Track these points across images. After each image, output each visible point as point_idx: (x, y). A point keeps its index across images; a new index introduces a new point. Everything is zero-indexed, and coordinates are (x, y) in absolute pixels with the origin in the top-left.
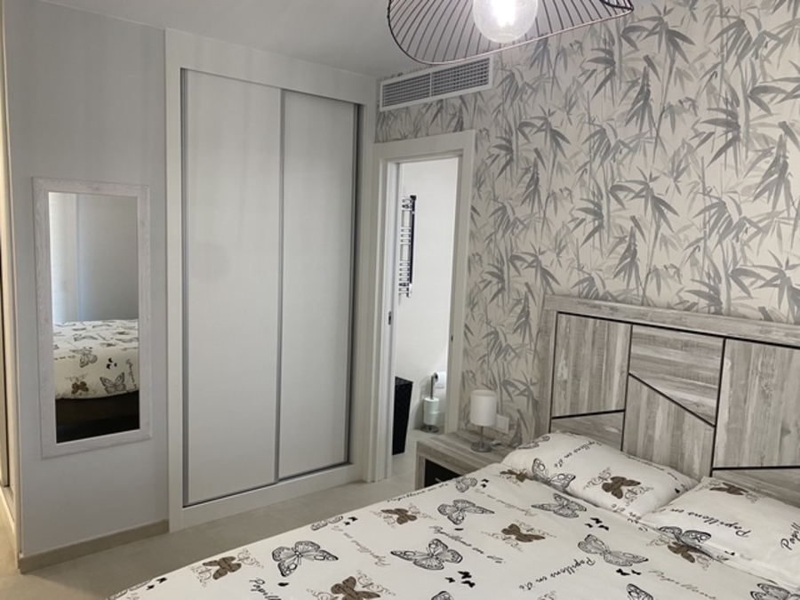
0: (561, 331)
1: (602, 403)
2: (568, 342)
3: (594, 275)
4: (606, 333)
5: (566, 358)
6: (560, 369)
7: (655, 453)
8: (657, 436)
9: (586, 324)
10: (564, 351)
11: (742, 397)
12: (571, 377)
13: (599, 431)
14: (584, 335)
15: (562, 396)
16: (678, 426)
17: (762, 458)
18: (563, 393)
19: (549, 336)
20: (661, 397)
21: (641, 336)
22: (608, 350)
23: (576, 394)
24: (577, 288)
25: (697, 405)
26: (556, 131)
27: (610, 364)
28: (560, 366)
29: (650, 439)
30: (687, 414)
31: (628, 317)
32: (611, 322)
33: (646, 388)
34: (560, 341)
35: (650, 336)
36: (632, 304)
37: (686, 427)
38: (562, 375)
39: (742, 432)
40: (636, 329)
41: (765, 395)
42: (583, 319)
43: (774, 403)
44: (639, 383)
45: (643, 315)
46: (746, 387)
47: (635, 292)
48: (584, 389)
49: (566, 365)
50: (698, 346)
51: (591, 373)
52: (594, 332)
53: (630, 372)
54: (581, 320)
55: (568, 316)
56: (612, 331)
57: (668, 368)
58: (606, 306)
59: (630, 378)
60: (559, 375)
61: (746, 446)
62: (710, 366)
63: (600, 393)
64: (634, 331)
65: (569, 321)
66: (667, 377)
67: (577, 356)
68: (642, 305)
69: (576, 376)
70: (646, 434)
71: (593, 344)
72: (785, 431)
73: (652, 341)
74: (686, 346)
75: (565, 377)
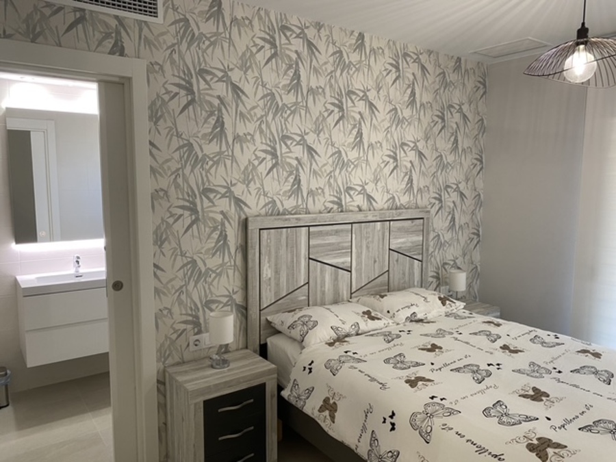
0: (264, 243)
1: (295, 283)
2: (270, 250)
3: (275, 198)
4: (295, 236)
5: (269, 262)
6: (265, 272)
7: (326, 299)
8: (326, 290)
9: (281, 233)
10: (267, 257)
11: (360, 251)
12: (273, 274)
13: (294, 303)
14: (280, 241)
15: (268, 290)
16: (336, 279)
17: (369, 278)
18: (269, 287)
19: (255, 249)
20: (327, 266)
21: (315, 233)
22: (296, 247)
23: (277, 285)
24: (264, 209)
25: (343, 263)
26: (235, 85)
27: (298, 256)
28: (265, 268)
29: (323, 293)
30: (340, 270)
31: (306, 222)
32: (298, 229)
33: (319, 263)
34: (263, 251)
35: (319, 232)
36: (300, 214)
37: (340, 277)
38: (267, 275)
39: (361, 269)
40: (312, 229)
41: (368, 247)
42: (279, 230)
43: (370, 250)
44: (315, 262)
45: (314, 219)
46: (361, 247)
47: (301, 206)
48: (283, 279)
49: (269, 267)
50: (342, 231)
51: (287, 266)
52: (287, 238)
53: (311, 257)
54: (278, 232)
55: (268, 231)
56: (298, 234)
57: (329, 247)
58: (293, 218)
59: (311, 261)
60: (264, 276)
61: (363, 275)
62: (347, 240)
63: (293, 278)
64: (311, 230)
65: (269, 234)
66: (329, 253)
67: (277, 257)
68: (306, 214)
69: (277, 272)
70: (321, 291)
71: (287, 246)
72: (375, 261)
73: (320, 234)
74: (337, 232)
75: (269, 276)
